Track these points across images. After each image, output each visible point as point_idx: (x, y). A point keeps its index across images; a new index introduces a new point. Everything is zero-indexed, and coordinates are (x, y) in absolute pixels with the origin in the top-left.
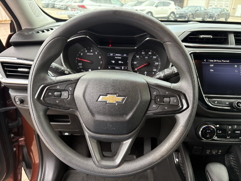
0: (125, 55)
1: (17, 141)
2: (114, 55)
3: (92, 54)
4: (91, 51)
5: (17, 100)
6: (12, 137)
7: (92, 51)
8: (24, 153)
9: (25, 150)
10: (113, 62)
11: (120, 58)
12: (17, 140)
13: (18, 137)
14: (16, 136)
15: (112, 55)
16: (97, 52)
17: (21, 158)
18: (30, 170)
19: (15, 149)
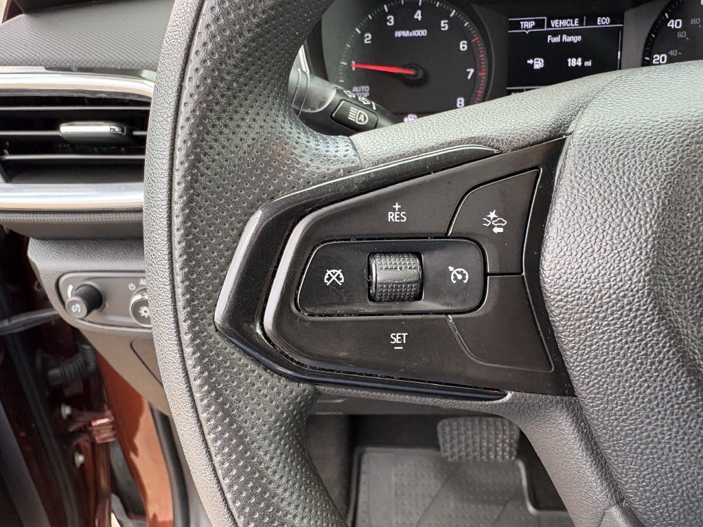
0: (604, 22)
1: (86, 429)
2: (539, 24)
3: (423, 33)
4: (418, 15)
5: (69, 292)
6: (64, 417)
7: (420, 18)
8: (115, 466)
9: (116, 455)
10: (538, 64)
11: (577, 39)
12: (85, 427)
13: (87, 415)
14: (81, 409)
15: (528, 25)
16: (447, 17)
17: (104, 483)
18: (140, 522)
19: (80, 459)
